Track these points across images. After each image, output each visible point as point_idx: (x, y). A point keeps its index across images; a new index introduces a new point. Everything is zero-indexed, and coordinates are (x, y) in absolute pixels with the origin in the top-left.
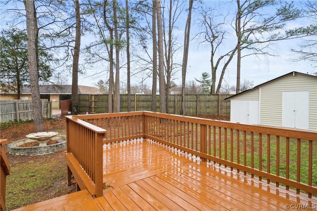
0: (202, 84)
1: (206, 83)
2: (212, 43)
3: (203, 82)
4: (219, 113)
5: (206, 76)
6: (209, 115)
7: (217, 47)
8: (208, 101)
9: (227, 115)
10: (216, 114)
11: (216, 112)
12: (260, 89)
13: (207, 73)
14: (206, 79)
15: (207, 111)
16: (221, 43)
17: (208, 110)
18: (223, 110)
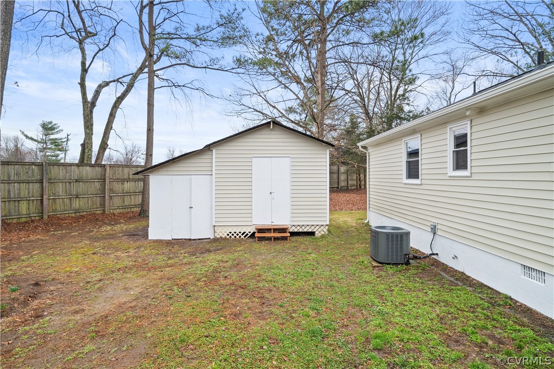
0: (40, 146)
1: (52, 143)
2: (81, 42)
3: (43, 143)
4: (104, 207)
5: (52, 129)
6: (78, 214)
7: (95, 55)
8: (77, 181)
9: (124, 210)
10: (98, 212)
11: (99, 206)
12: (214, 150)
13: (54, 123)
14: (52, 137)
15: (74, 205)
16: (107, 45)
17: (76, 204)
18: (115, 201)
